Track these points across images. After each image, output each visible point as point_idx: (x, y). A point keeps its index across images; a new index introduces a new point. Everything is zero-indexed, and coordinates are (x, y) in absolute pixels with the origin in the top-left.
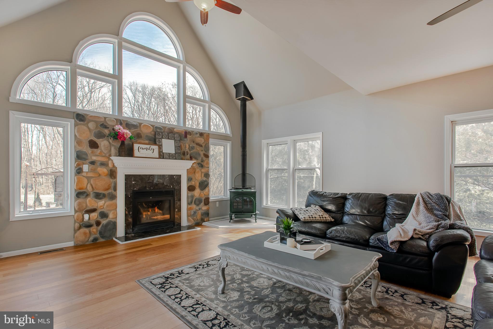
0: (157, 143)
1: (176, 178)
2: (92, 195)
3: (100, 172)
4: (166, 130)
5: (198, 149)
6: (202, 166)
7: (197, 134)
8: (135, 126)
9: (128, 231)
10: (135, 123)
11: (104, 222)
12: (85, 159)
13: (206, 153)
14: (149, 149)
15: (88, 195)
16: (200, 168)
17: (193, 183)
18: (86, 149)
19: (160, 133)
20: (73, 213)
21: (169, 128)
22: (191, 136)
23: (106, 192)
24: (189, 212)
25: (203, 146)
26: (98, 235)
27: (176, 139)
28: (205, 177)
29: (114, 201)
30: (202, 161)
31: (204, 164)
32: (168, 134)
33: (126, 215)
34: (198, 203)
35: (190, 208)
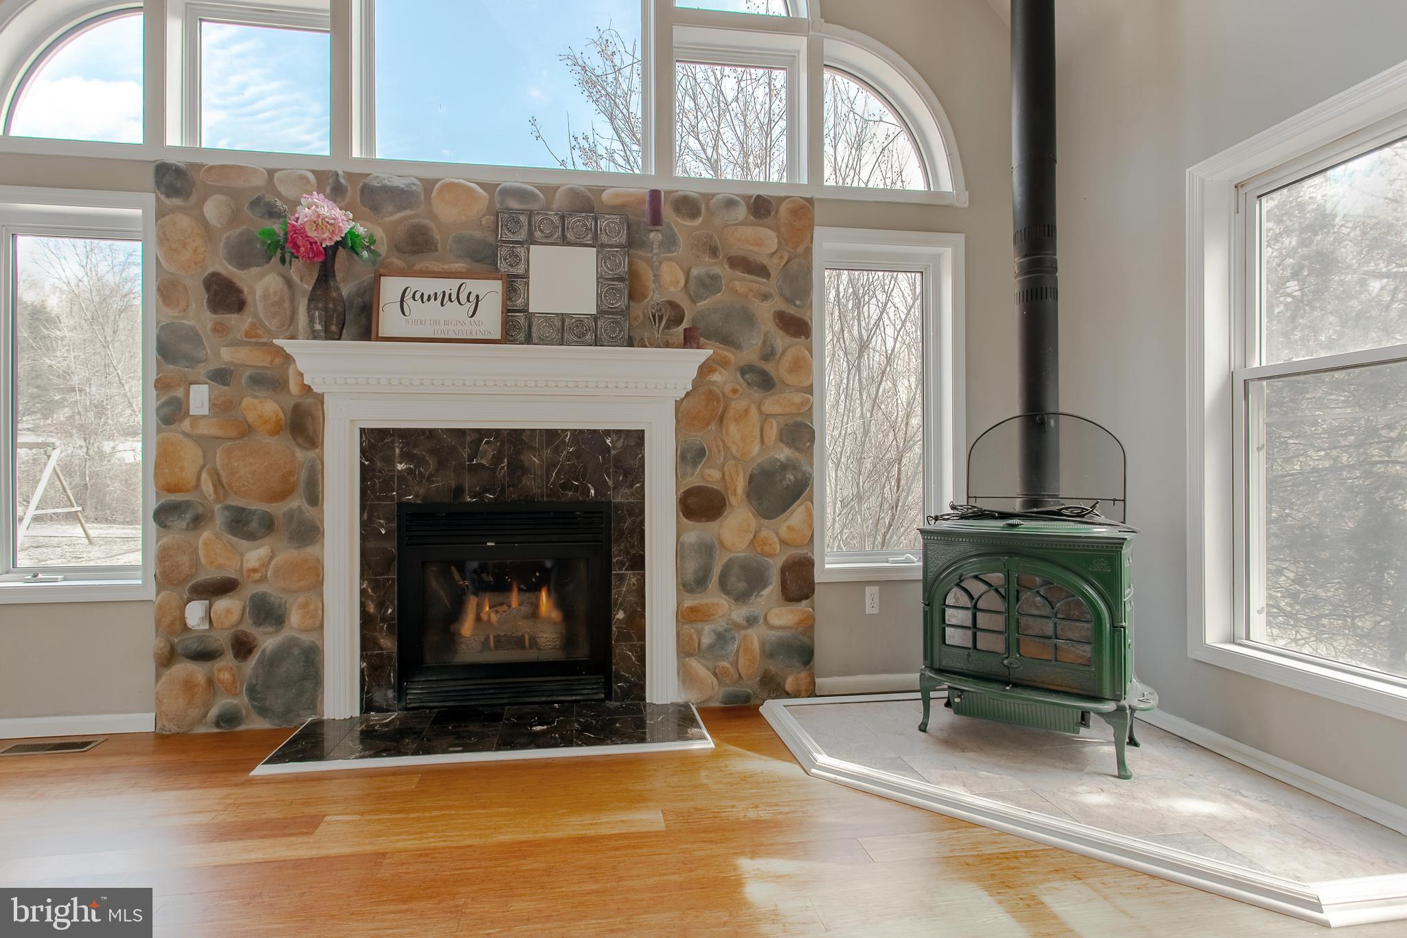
0: (503, 267)
1: (619, 444)
2: (220, 518)
3: (251, 417)
4: (559, 201)
5: (737, 285)
6: (766, 383)
7: (730, 203)
8: (401, 197)
9: (378, 697)
10: (400, 183)
11: (268, 641)
12: (193, 361)
13: (792, 310)
14: (454, 297)
15: (198, 521)
16: (757, 394)
17: (709, 475)
18: (199, 317)
19: (523, 219)
20: (151, 593)
21: (571, 189)
22: (698, 222)
23: (278, 509)
24: (689, 629)
25: (773, 273)
26: (241, 701)
27: (604, 239)
28: (787, 444)
29: (310, 550)
30: (768, 354)
31: (779, 370)
32: (563, 218)
33: (366, 620)
34: (742, 586)
35: (693, 610)
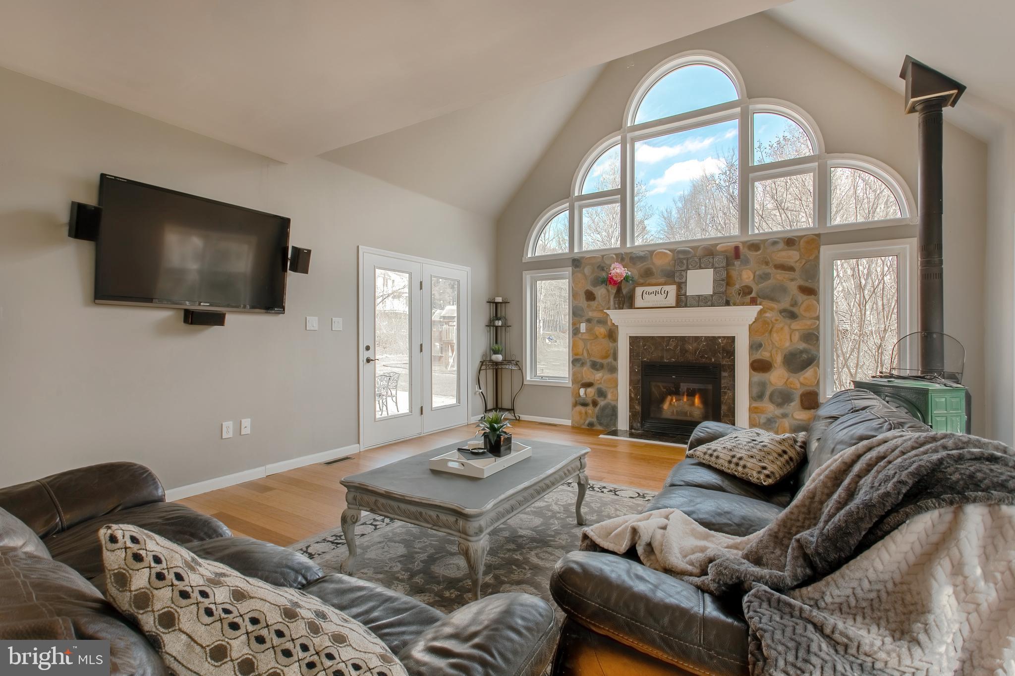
0: (677, 280)
1: (725, 342)
2: (589, 364)
3: (597, 333)
4: (699, 252)
5: (778, 276)
6: (793, 316)
7: (775, 243)
8: (642, 259)
9: (635, 425)
10: (642, 254)
11: (602, 403)
12: (581, 316)
13: (807, 284)
14: (659, 292)
15: (583, 364)
16: (788, 321)
17: (764, 354)
18: (583, 302)
19: (685, 262)
20: (570, 385)
21: (704, 247)
22: (759, 253)
23: (605, 362)
24: (755, 416)
25: (797, 269)
26: (594, 420)
27: (717, 265)
28: (804, 342)
29: (614, 375)
30: (794, 304)
31: (800, 310)
32: (700, 259)
33: (631, 399)
34: (780, 400)
35: (756, 408)
